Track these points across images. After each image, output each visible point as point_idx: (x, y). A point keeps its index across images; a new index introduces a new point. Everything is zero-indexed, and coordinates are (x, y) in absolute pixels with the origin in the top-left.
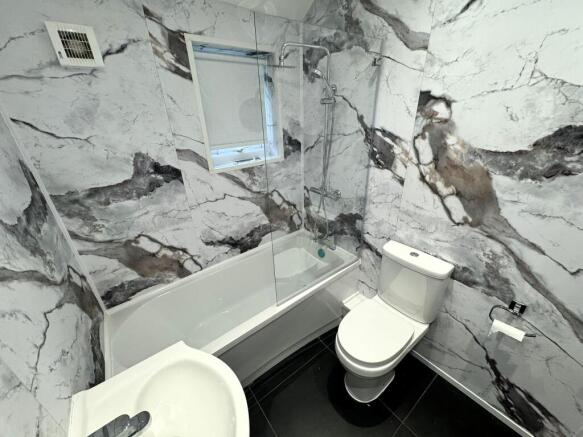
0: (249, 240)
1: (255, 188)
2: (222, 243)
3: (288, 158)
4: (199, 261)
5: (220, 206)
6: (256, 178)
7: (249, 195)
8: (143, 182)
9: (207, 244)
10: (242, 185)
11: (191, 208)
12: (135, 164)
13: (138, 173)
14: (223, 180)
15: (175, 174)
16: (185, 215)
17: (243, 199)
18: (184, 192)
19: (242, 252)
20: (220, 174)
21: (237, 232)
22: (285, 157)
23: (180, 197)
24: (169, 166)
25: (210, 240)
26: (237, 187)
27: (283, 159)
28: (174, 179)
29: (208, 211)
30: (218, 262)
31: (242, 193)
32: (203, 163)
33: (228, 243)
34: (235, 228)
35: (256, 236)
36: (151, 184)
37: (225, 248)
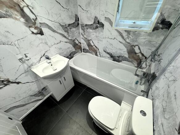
0: (117, 58)
1: (128, 40)
2: (108, 53)
3: (155, 31)
4: (101, 54)
5: (112, 41)
6: (130, 36)
7: (124, 42)
8: (95, 25)
9: (104, 51)
10: (123, 37)
11: (103, 38)
12: (94, 20)
13: (94, 23)
14: (116, 32)
15: (102, 25)
16: (101, 39)
17: (121, 42)
18: (103, 32)
19: (113, 60)
20: (116, 30)
21: (114, 53)
22: (153, 30)
23: (101, 33)
24: (101, 22)
25: (105, 50)
26: (120, 37)
27: (151, 31)
28: (102, 27)
29: (107, 41)
30: (105, 58)
31: (121, 40)
32: (111, 23)
33: (110, 55)
34: (114, 51)
35: (120, 59)
36: (96, 27)
37: (108, 56)
